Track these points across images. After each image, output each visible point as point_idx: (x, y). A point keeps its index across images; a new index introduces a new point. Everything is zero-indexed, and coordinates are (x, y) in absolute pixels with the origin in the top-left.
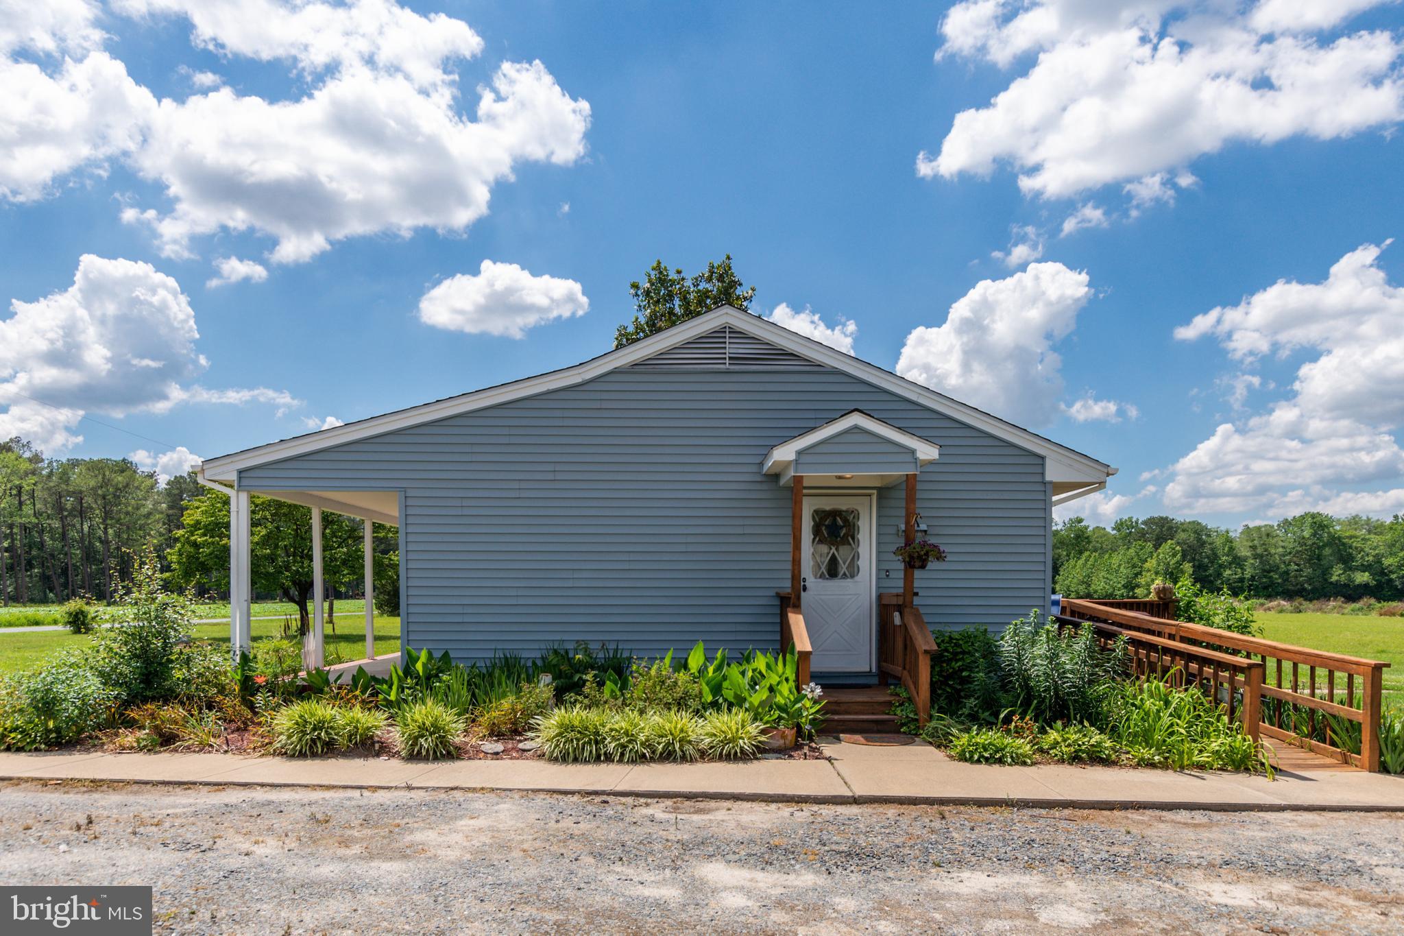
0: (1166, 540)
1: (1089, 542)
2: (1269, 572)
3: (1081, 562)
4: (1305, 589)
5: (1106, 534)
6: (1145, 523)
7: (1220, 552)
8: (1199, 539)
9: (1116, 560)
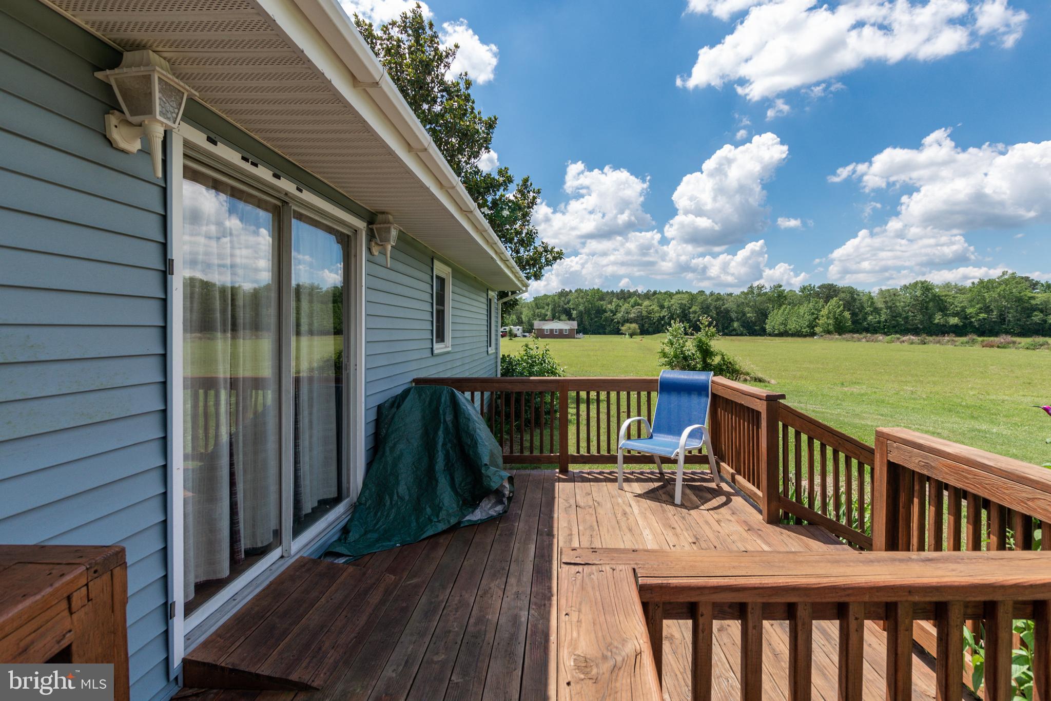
0: (832, 298)
1: (786, 299)
2: (896, 317)
3: (781, 311)
4: (918, 328)
5: (796, 295)
6: (819, 287)
7: (865, 305)
8: (852, 297)
9: (803, 310)
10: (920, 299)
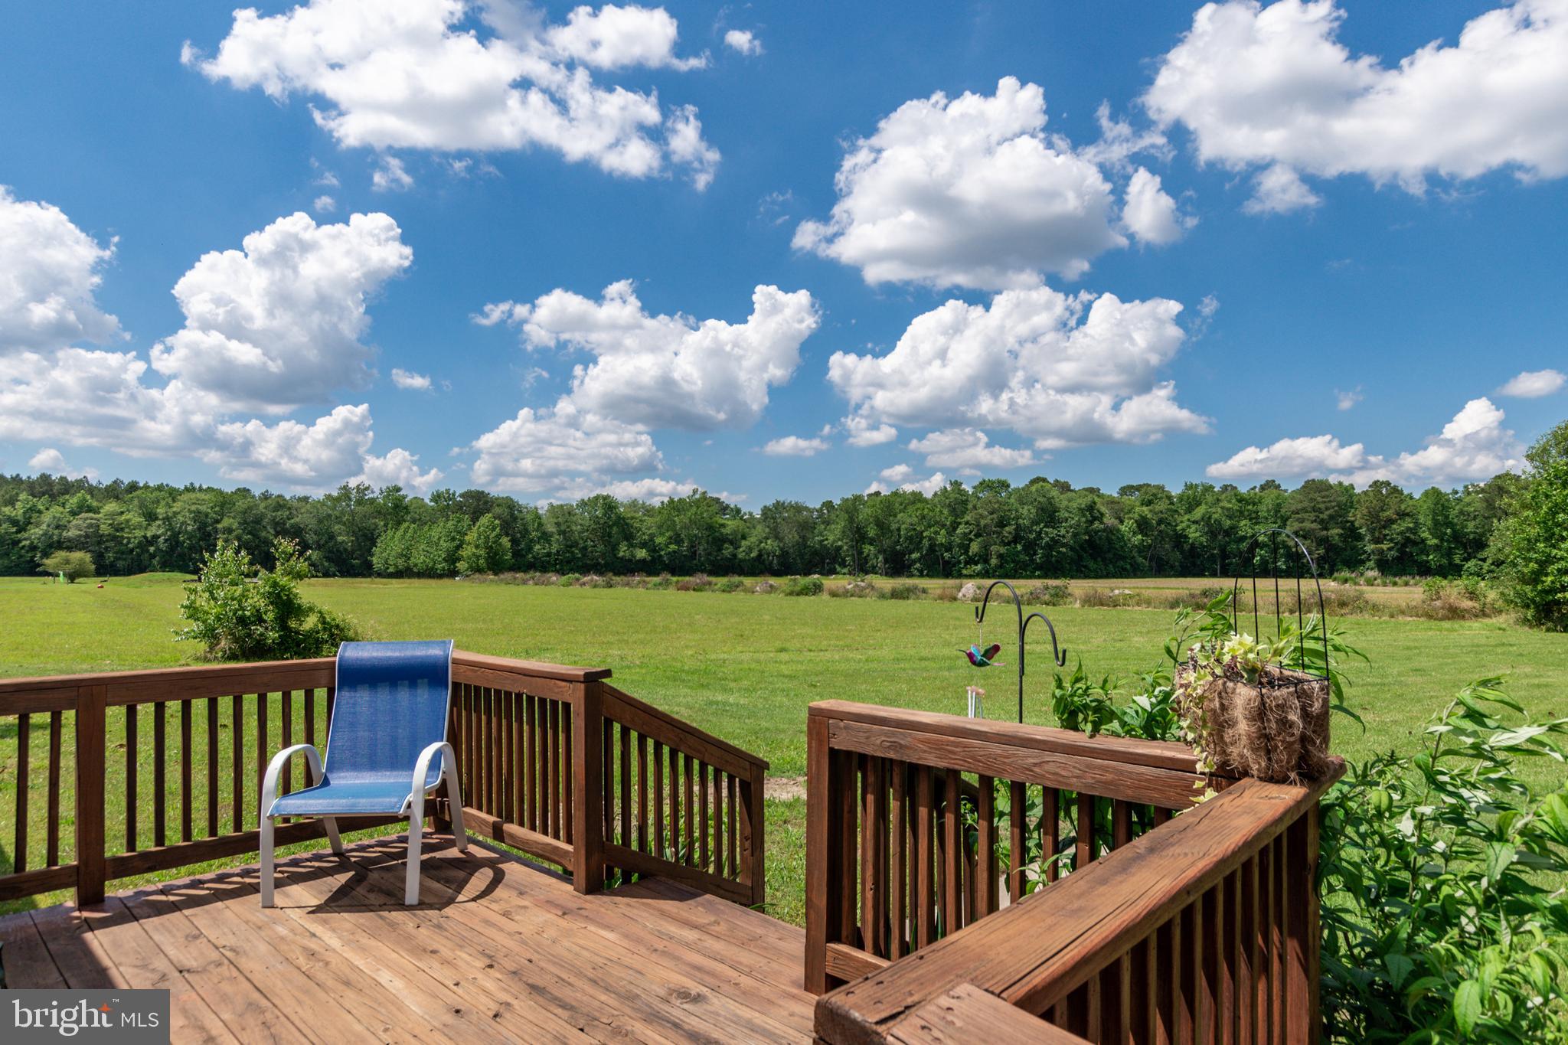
0: (483, 514)
1: (408, 513)
2: (571, 547)
3: (400, 533)
4: (599, 564)
5: (425, 505)
6: (462, 496)
7: (531, 528)
8: (512, 515)
9: (436, 532)
10: (602, 521)
